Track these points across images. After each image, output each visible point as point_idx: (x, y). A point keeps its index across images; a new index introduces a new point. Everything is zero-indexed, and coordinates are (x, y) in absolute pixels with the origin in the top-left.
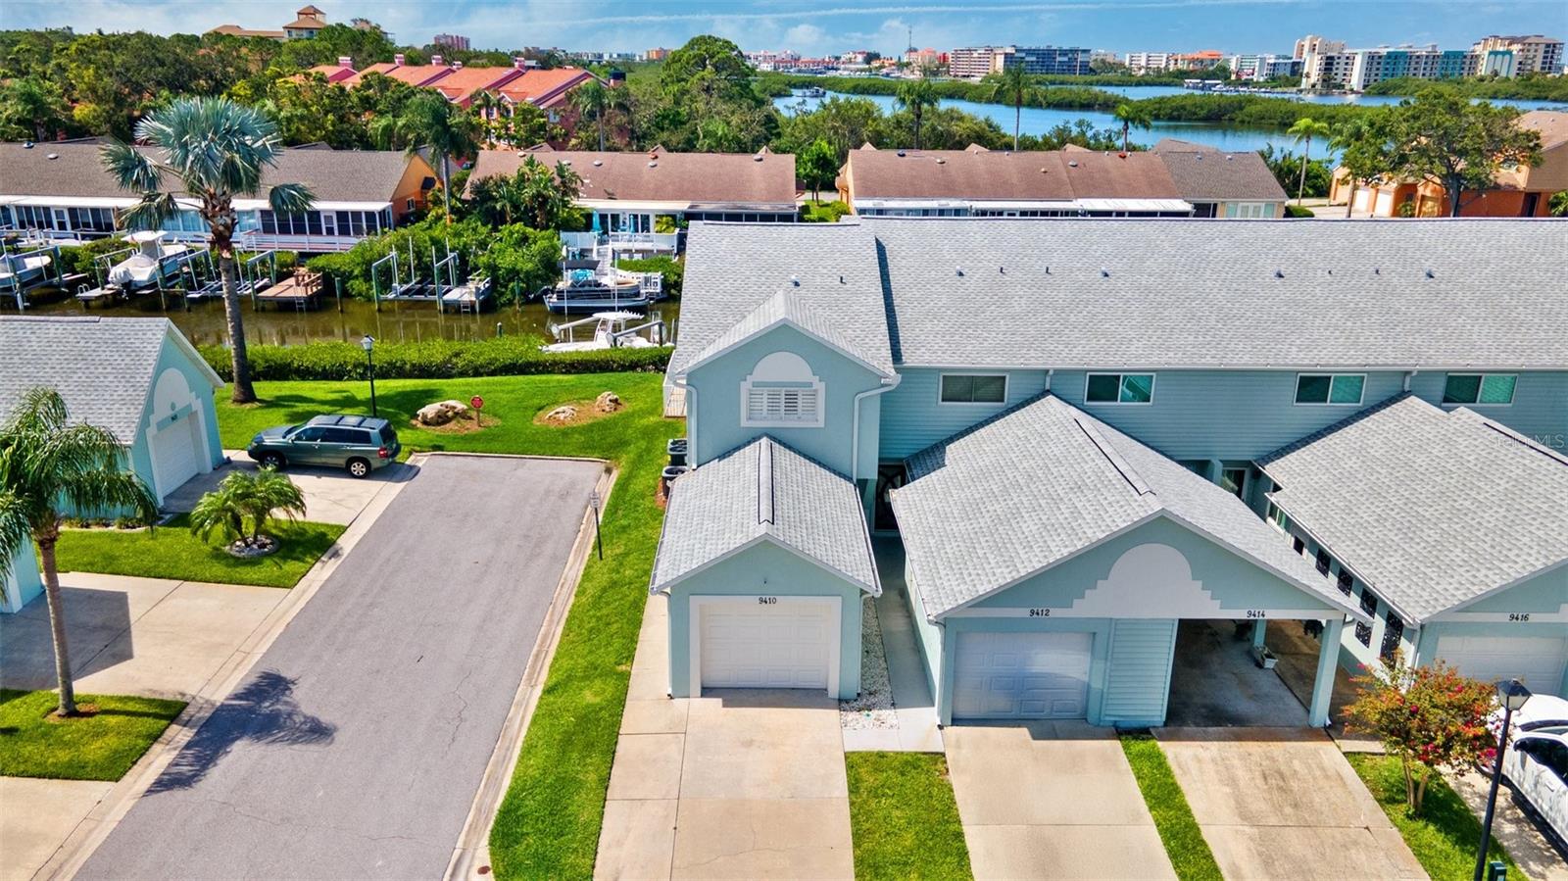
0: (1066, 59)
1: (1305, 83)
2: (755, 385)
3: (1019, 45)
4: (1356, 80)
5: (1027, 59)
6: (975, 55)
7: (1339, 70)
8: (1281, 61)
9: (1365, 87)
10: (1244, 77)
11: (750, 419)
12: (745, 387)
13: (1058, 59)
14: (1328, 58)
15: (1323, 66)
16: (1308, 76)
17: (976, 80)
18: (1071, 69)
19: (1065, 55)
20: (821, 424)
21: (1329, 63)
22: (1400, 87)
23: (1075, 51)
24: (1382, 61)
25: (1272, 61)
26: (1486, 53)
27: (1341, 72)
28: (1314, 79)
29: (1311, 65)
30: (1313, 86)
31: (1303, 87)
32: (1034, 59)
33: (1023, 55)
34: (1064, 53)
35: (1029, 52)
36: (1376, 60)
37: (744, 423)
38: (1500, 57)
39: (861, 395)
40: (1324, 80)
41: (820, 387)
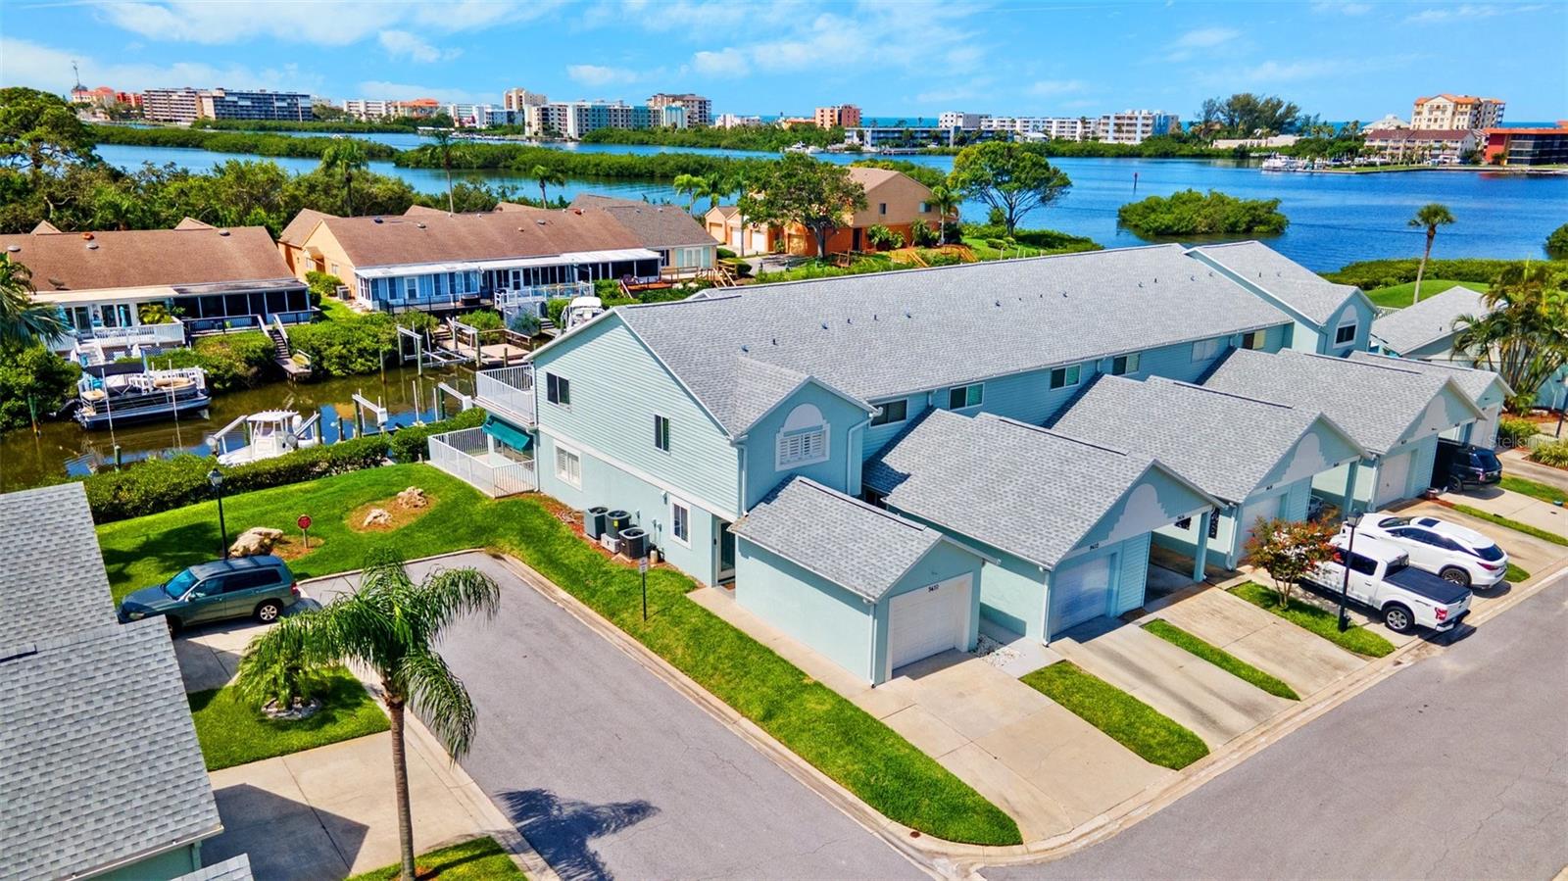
0: (285, 104)
1: (528, 132)
2: (786, 434)
3: (227, 88)
4: (571, 129)
5: (240, 103)
6: (175, 97)
7: (554, 120)
8: (496, 110)
9: (580, 135)
10: (467, 125)
11: (782, 463)
12: (779, 437)
13: (277, 104)
14: (544, 109)
15: (541, 117)
16: (530, 125)
17: (185, 124)
18: (293, 116)
19: (284, 100)
20: (827, 458)
21: (545, 114)
22: (608, 136)
23: (294, 96)
24: (590, 114)
25: (490, 111)
26: (664, 108)
27: (556, 122)
28: (535, 128)
29: (530, 115)
30: (536, 134)
31: (527, 134)
32: (249, 103)
33: (235, 99)
34: (281, 98)
35: (242, 96)
36: (584, 113)
37: (779, 468)
38: (674, 112)
39: (853, 429)
40: (544, 129)
41: (827, 428)
